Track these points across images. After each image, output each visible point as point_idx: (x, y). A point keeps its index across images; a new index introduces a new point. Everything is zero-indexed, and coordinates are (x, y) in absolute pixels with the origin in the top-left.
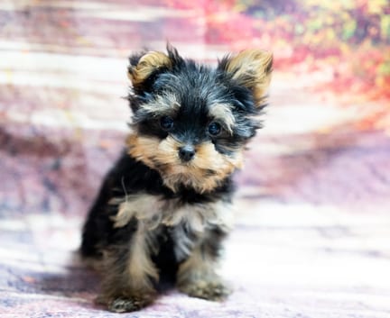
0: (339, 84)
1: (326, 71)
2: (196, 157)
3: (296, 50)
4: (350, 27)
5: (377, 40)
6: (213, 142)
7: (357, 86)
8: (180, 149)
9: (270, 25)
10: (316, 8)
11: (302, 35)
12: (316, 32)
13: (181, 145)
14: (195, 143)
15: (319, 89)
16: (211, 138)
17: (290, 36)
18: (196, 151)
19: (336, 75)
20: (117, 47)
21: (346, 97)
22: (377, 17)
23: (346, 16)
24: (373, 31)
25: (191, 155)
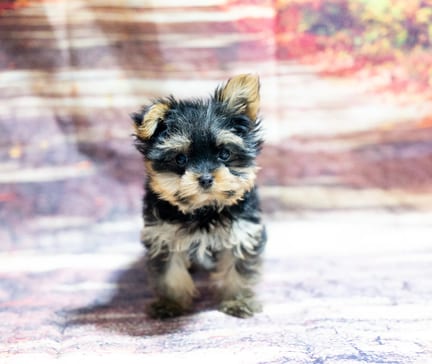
0: (396, 86)
1: (384, 75)
2: (214, 183)
3: (357, 60)
4: (402, 36)
5: (426, 45)
6: (227, 166)
7: (412, 87)
8: (199, 179)
9: (332, 40)
10: (371, 22)
11: (361, 46)
12: (373, 42)
13: (199, 176)
14: (211, 171)
15: (379, 91)
16: (224, 163)
17: (350, 48)
18: (213, 177)
19: (393, 78)
20: (199, 70)
21: (403, 97)
22: (425, 25)
23: (397, 27)
24: (422, 37)
25: (210, 181)
